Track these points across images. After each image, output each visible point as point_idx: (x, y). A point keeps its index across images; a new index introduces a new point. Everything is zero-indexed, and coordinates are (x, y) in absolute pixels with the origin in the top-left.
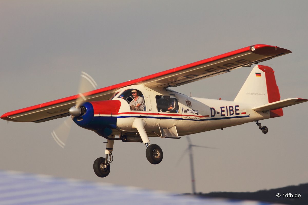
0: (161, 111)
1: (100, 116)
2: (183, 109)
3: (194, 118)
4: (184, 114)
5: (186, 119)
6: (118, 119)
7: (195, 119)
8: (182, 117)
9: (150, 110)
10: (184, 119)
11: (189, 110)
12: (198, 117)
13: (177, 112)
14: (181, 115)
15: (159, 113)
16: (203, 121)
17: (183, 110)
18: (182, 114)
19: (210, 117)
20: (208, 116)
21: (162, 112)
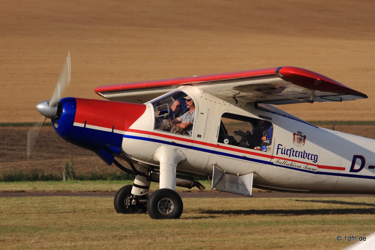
0: (224, 142)
1: (86, 127)
2: (280, 147)
3: (303, 166)
4: (280, 155)
5: (281, 165)
6: (124, 139)
7: (306, 169)
8: (274, 161)
9: (199, 136)
10: (278, 164)
11: (293, 151)
12: (315, 168)
13: (265, 150)
14: (272, 157)
15: (221, 144)
16: (325, 175)
17: (278, 148)
18: (275, 155)
19: (347, 171)
20: (343, 169)
21: (228, 144)
